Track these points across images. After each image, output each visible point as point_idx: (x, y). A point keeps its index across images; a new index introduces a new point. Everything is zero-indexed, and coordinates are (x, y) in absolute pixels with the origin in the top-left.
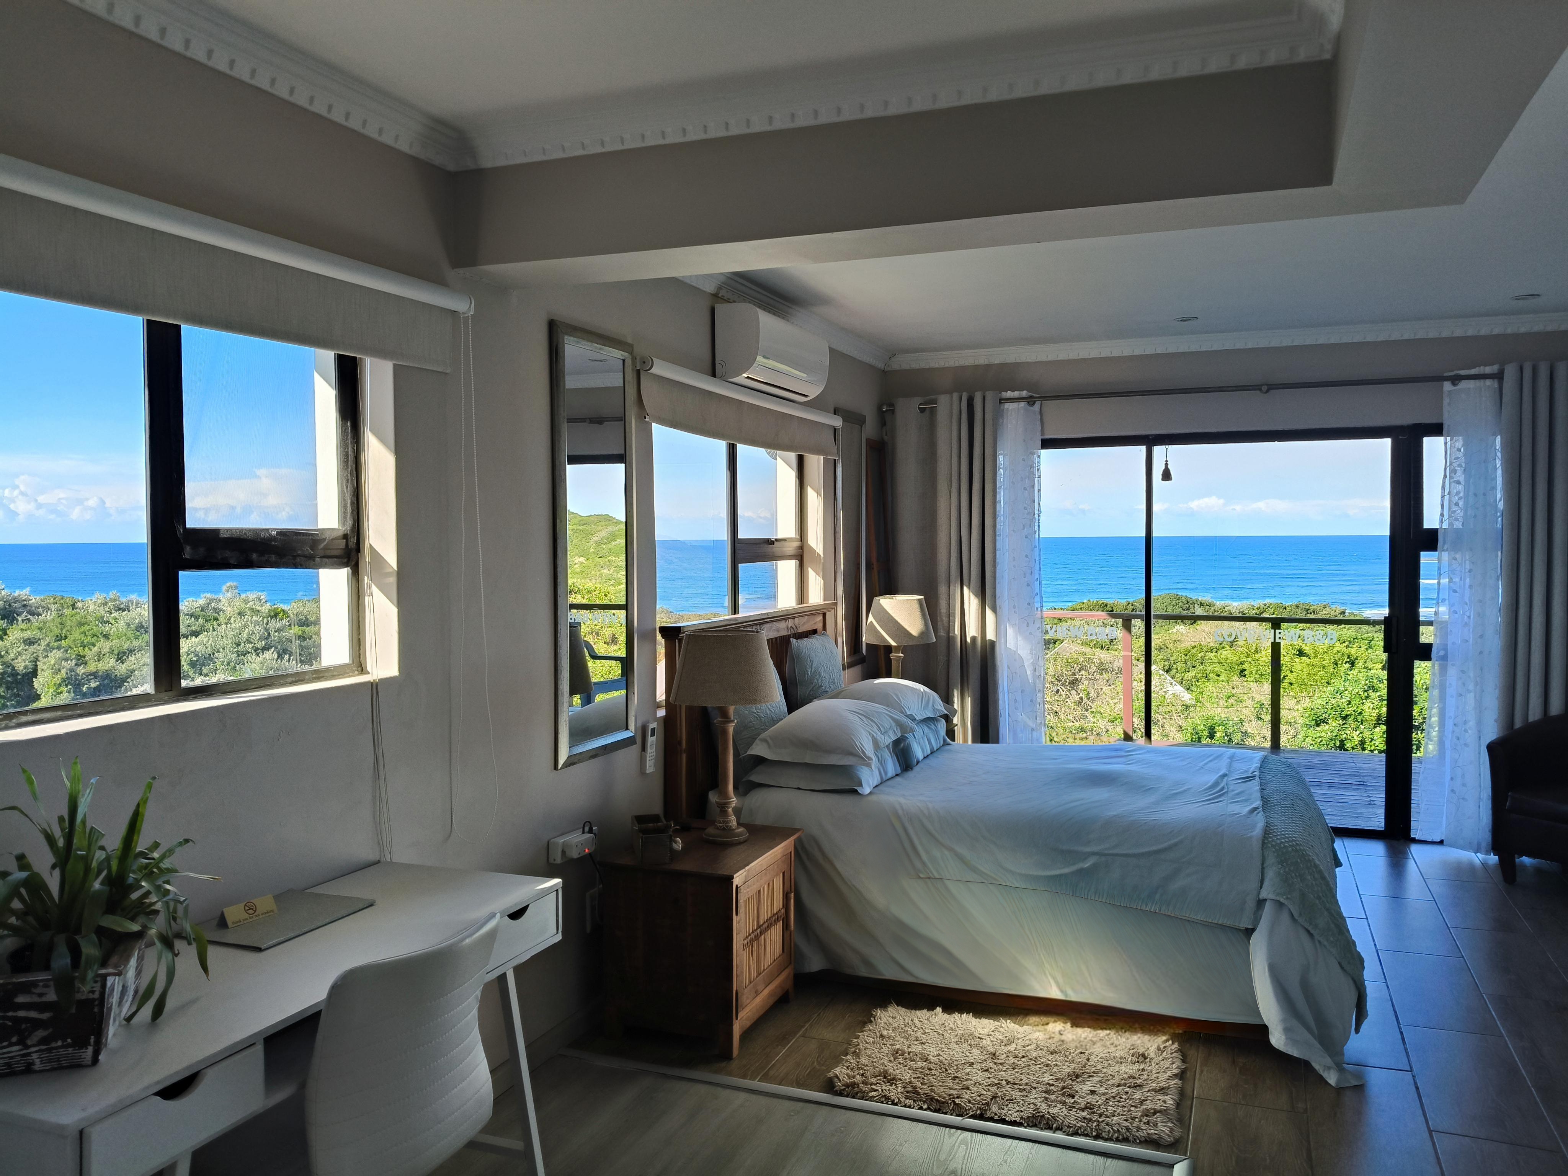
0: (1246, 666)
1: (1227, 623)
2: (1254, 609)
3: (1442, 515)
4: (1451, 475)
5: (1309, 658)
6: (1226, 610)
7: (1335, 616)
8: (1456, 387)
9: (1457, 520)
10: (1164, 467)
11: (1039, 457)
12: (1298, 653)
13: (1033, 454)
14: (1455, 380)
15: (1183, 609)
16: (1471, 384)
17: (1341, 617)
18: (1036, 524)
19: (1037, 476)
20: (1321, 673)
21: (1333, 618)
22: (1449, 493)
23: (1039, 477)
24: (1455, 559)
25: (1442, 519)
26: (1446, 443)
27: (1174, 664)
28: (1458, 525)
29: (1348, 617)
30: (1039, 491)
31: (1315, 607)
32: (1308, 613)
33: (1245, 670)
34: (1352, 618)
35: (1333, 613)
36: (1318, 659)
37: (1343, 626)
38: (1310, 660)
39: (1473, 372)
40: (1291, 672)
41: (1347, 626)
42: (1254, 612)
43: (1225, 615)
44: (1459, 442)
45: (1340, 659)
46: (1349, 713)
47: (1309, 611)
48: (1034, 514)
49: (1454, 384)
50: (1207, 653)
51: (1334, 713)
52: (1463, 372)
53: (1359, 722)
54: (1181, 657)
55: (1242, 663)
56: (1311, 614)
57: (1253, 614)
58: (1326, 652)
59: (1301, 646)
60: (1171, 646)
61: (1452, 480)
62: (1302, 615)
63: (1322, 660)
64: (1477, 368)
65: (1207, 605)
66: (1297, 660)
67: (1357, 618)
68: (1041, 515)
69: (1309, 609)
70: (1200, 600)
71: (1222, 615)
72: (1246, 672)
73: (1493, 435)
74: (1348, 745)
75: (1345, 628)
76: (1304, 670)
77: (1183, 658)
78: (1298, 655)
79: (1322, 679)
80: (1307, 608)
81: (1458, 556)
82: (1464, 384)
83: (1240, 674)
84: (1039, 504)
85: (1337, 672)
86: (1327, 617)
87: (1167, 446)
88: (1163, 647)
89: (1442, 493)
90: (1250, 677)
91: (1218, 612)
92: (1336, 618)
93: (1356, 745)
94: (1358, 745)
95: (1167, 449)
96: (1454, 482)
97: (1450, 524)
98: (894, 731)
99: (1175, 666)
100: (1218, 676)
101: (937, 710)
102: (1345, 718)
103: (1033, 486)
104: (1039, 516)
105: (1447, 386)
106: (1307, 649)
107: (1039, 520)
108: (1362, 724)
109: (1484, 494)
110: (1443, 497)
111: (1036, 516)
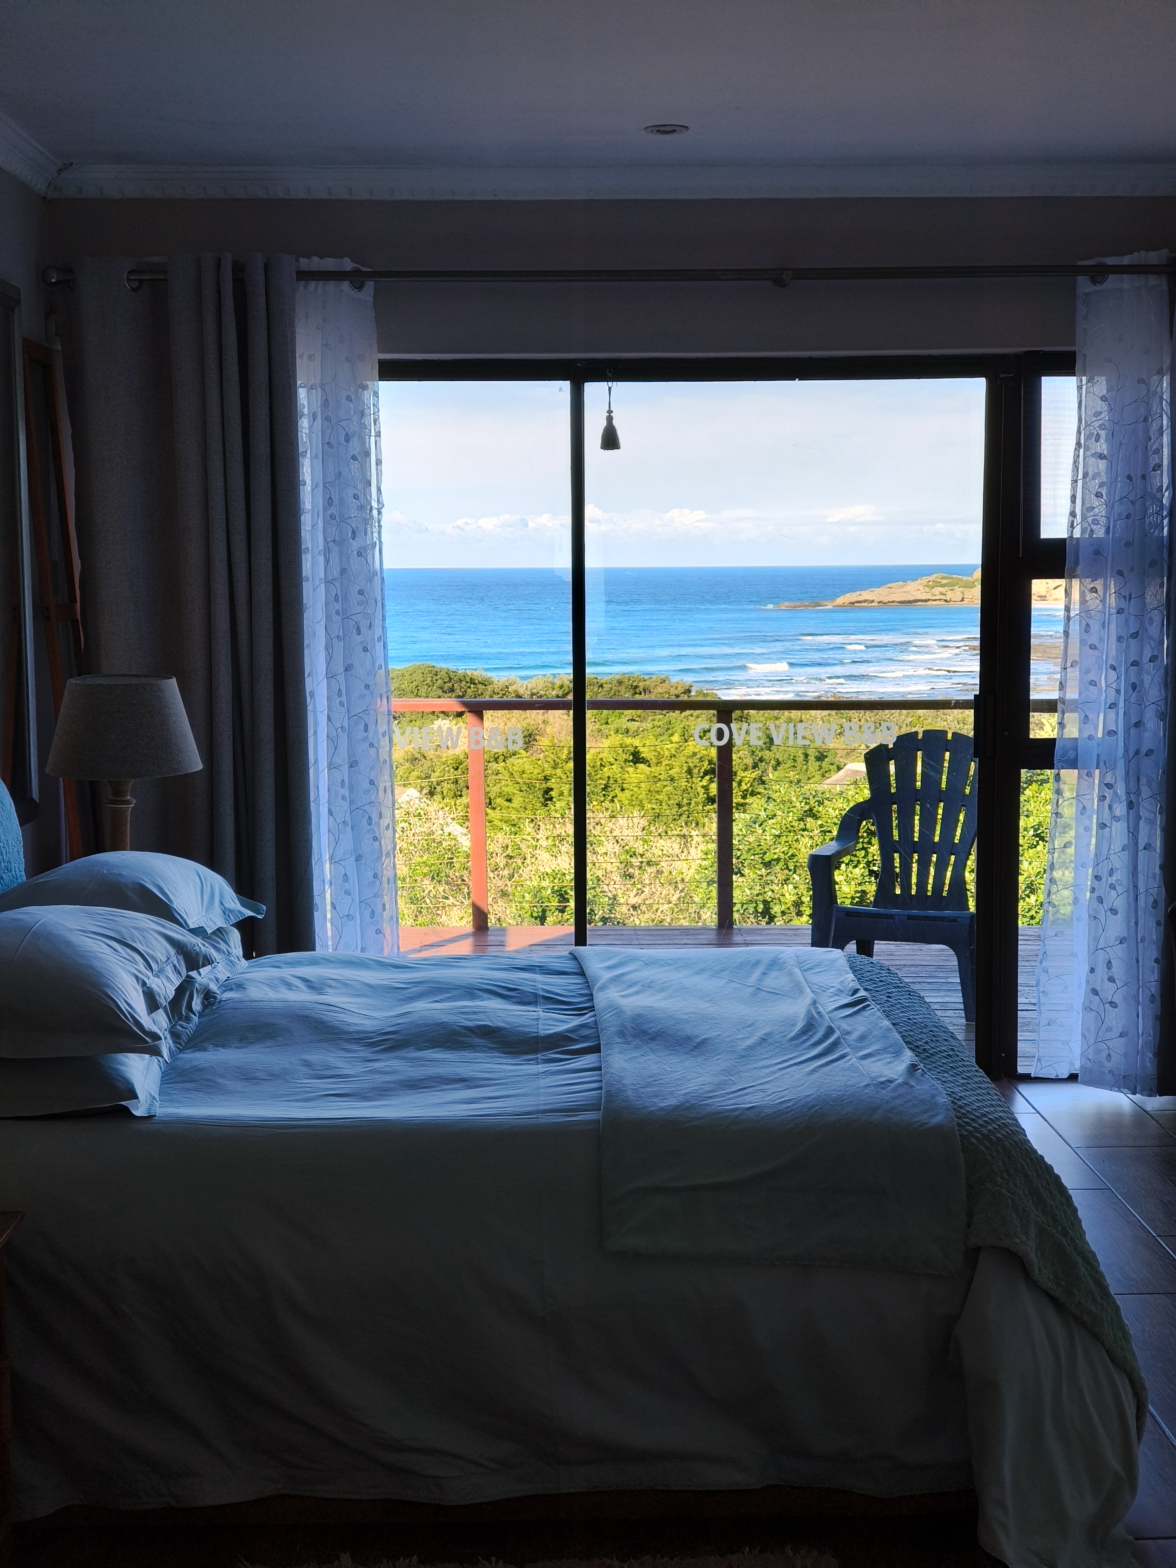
0: (552, 783)
1: (516, 713)
2: (553, 689)
3: (1073, 514)
4: (1089, 443)
5: (649, 766)
6: (510, 690)
7: (677, 696)
8: (1098, 287)
9: (1096, 522)
10: (604, 423)
11: (376, 394)
12: (631, 757)
13: (365, 388)
14: (1098, 273)
15: (443, 692)
16: (1126, 282)
17: (684, 698)
18: (376, 530)
19: (373, 433)
20: (668, 788)
21: (673, 698)
22: (1085, 475)
23: (378, 434)
24: (1094, 590)
25: (1073, 522)
26: (1080, 388)
27: (438, 784)
28: (1100, 533)
29: (694, 696)
30: (379, 462)
31: (647, 683)
32: (636, 693)
33: (551, 789)
34: (701, 698)
35: (673, 691)
36: (663, 768)
37: (688, 712)
38: (649, 769)
39: (1126, 260)
40: (623, 790)
41: (697, 713)
42: (554, 693)
43: (509, 699)
44: (1101, 386)
45: (695, 766)
46: (776, 856)
47: (637, 690)
48: (371, 510)
49: (1094, 282)
50: (490, 764)
51: (752, 857)
52: (1111, 261)
53: (790, 870)
54: (449, 771)
55: (546, 779)
56: (640, 694)
57: (553, 697)
58: (675, 756)
59: (636, 747)
60: (430, 754)
61: (1088, 453)
62: (627, 696)
63: (668, 768)
64: (1135, 254)
65: (480, 683)
66: (631, 770)
67: (708, 699)
68: (383, 510)
69: (636, 687)
70: (469, 674)
71: (505, 698)
72: (553, 793)
73: (1158, 373)
74: (776, 909)
75: (691, 715)
76: (643, 785)
77: (452, 775)
78: (632, 761)
79: (669, 799)
80: (635, 684)
81: (1099, 584)
82: (1112, 282)
83: (543, 796)
84: (379, 490)
85: (691, 788)
86: (666, 697)
87: (610, 384)
88: (418, 756)
89: (1073, 476)
90: (559, 800)
91: (498, 694)
92: (678, 699)
93: (789, 909)
94: (792, 908)
95: (610, 389)
96: (1093, 455)
97: (1083, 531)
98: (175, 966)
99: (439, 788)
100: (509, 801)
101: (231, 911)
102: (767, 865)
103: (367, 454)
104: (379, 513)
105: (1084, 284)
106: (645, 753)
107: (379, 521)
108: (795, 872)
109: (1144, 477)
110: (1075, 481)
111: (375, 512)
